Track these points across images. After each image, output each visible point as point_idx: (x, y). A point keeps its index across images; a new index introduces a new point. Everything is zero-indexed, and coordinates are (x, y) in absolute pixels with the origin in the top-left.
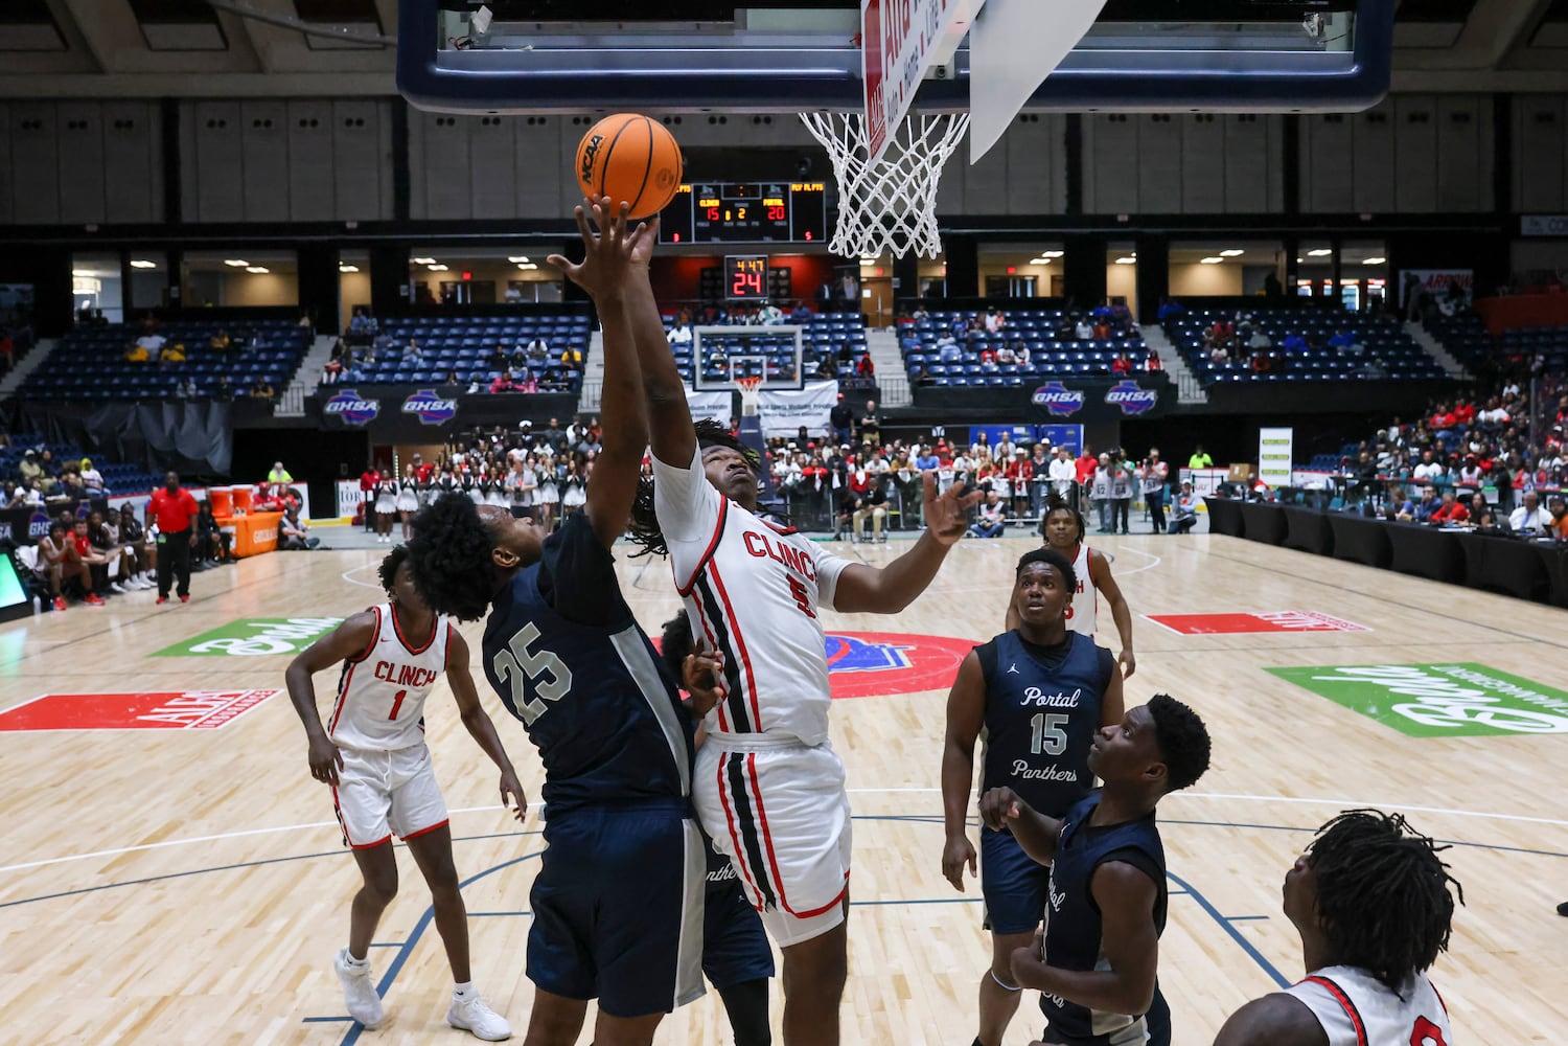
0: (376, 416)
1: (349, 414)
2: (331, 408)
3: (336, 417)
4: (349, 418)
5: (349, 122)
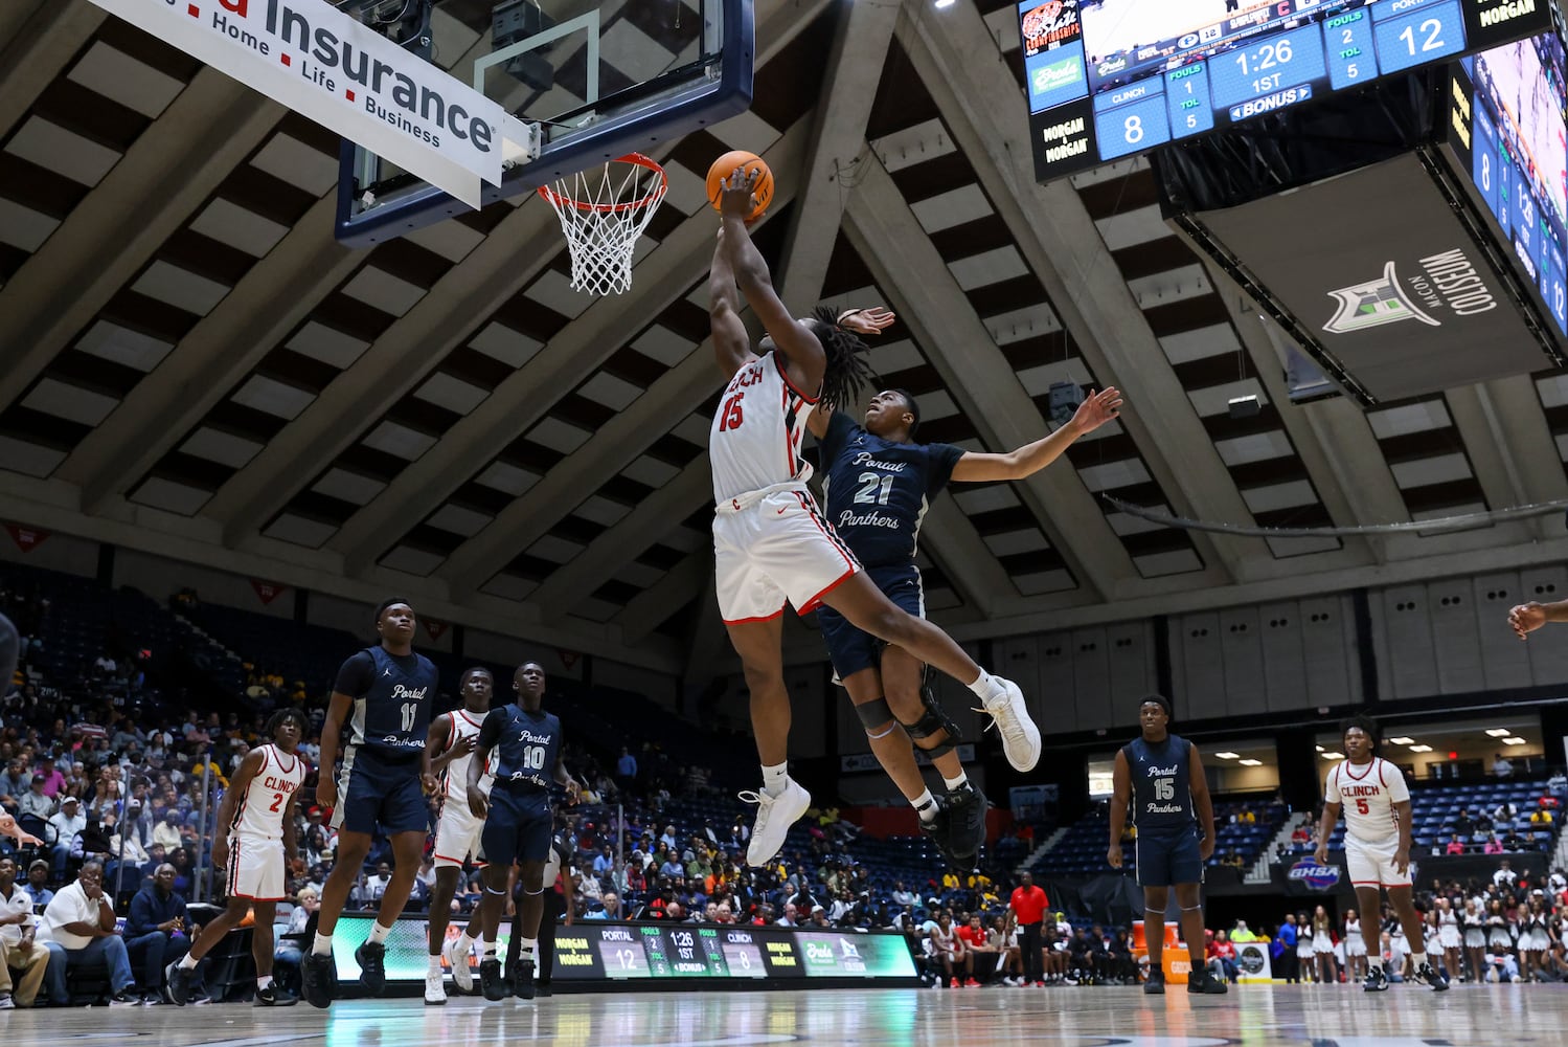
0: (1337, 881)
1: (1312, 880)
2: (1295, 874)
3: (1299, 882)
4: (1312, 884)
5: (1315, 618)
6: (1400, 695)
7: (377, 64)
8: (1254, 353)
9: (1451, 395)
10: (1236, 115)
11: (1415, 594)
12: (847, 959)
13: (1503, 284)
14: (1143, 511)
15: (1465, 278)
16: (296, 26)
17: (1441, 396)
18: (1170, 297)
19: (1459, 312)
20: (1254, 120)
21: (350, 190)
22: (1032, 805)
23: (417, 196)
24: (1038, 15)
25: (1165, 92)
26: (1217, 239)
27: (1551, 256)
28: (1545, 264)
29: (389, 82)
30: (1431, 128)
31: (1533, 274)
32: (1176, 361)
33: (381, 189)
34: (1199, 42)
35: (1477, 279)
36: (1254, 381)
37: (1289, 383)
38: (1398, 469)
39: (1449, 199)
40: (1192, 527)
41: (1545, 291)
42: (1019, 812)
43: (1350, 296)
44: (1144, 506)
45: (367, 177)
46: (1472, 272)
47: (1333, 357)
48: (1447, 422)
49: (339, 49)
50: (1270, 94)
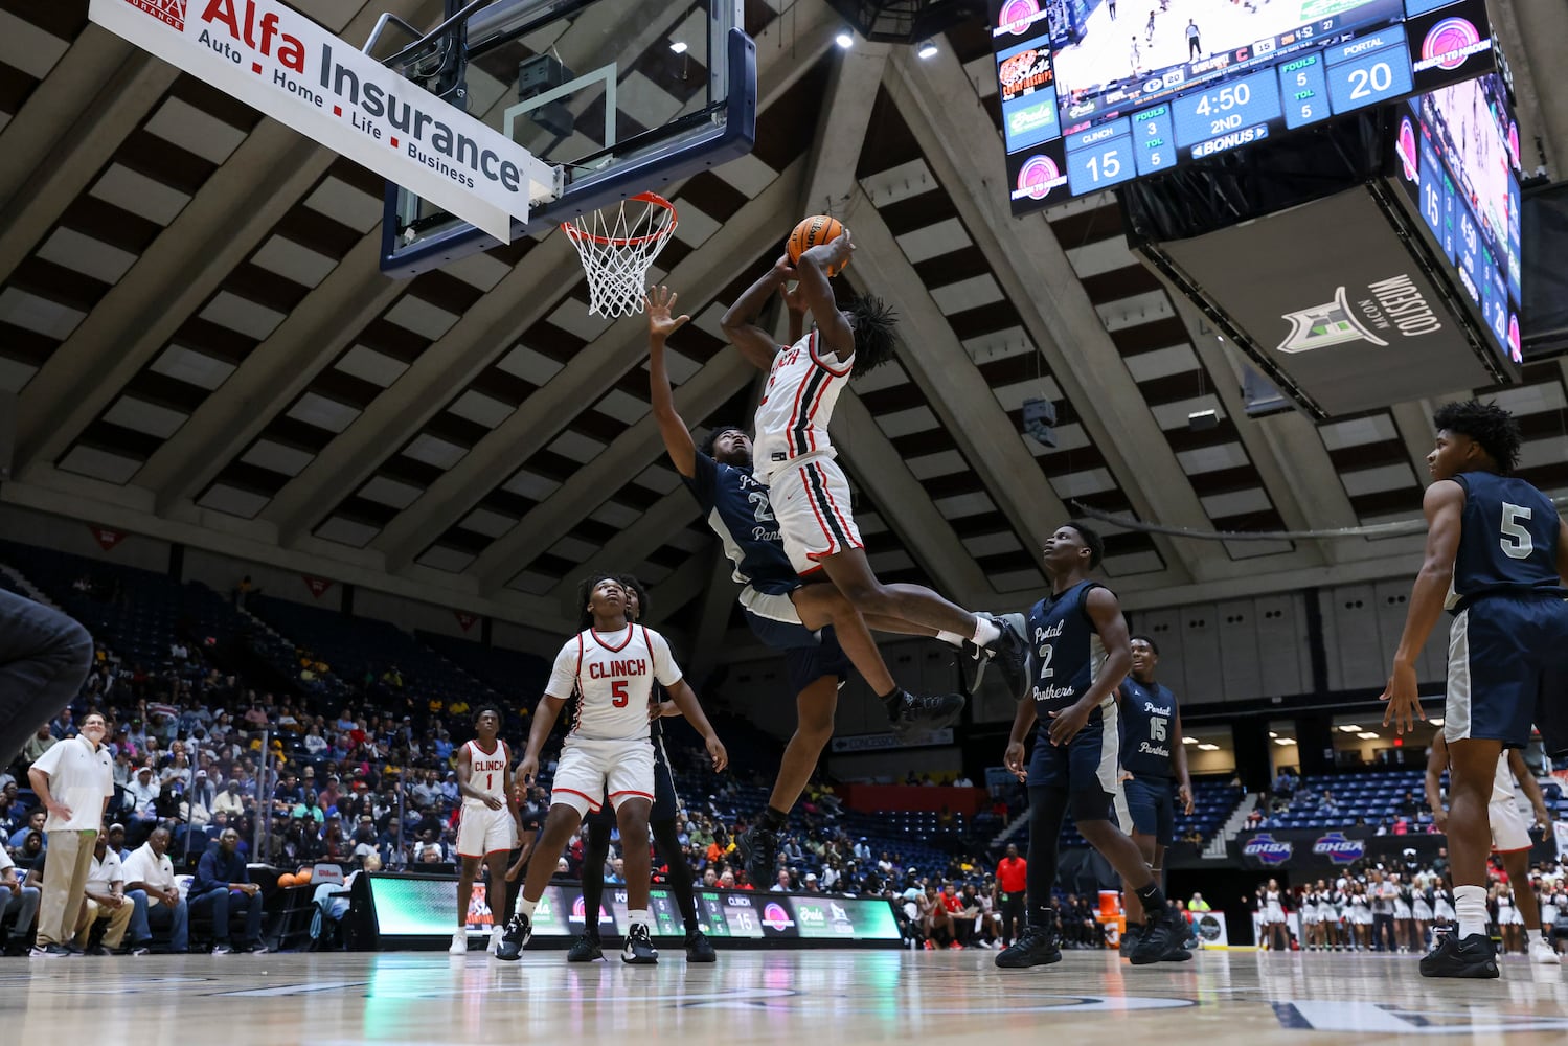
0: (1290, 857)
1: (1266, 856)
2: (1249, 850)
3: (1254, 858)
4: (1266, 859)
5: (1269, 615)
6: (1348, 686)
7: (418, 114)
8: (1214, 372)
9: (1398, 409)
10: (1198, 153)
11: (1362, 594)
12: (836, 922)
13: (1448, 306)
14: (1108, 515)
15: (1411, 301)
16: (347, 81)
17: (1388, 410)
18: (1135, 320)
19: (1406, 334)
20: (1213, 158)
21: (393, 227)
22: (1007, 784)
23: (453, 232)
24: (1014, 64)
25: (1131, 133)
26: (1179, 268)
27: (1493, 281)
28: (1487, 289)
29: (428, 130)
30: (1379, 163)
31: (1476, 297)
32: (1140, 379)
33: (421, 226)
34: (1163, 87)
35: (1423, 302)
36: (1213, 397)
37: (1246, 399)
38: (1347, 478)
39: (1396, 228)
40: (1154, 531)
41: (1487, 313)
42: (994, 790)
43: (1303, 319)
44: (1111, 511)
45: (408, 214)
46: (1418, 296)
47: (1287, 375)
48: (1393, 435)
49: (385, 101)
50: (1229, 133)
